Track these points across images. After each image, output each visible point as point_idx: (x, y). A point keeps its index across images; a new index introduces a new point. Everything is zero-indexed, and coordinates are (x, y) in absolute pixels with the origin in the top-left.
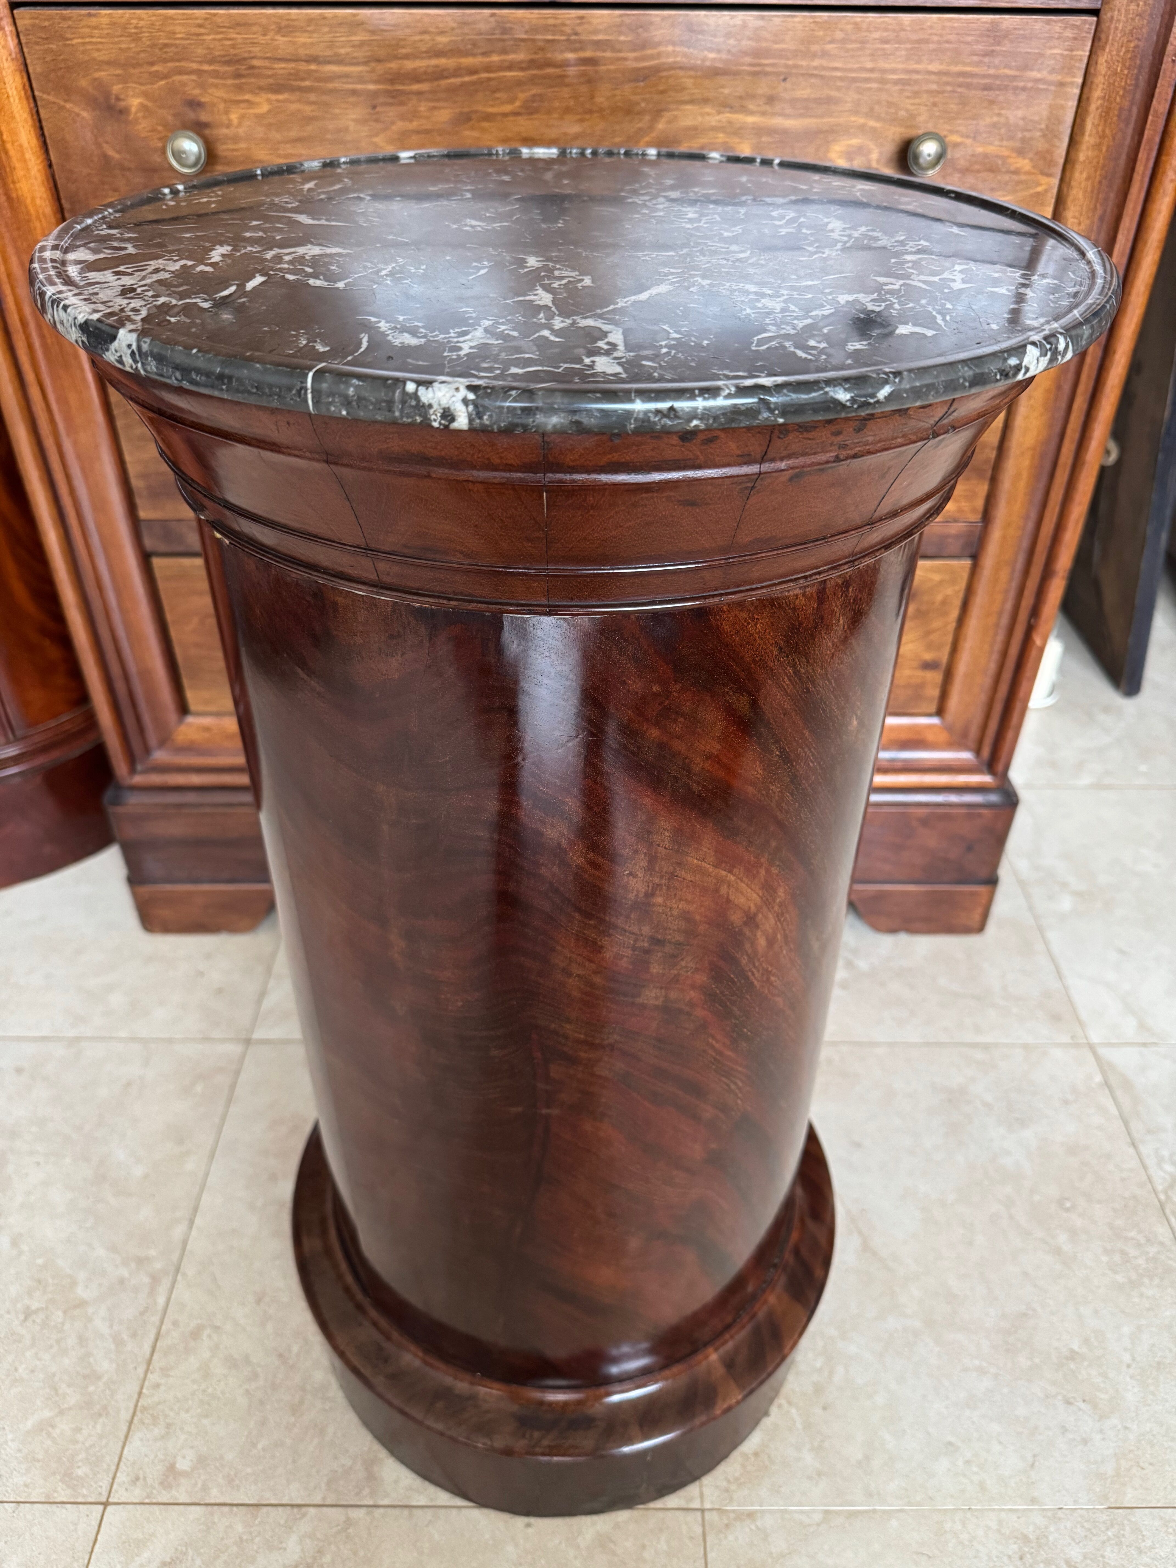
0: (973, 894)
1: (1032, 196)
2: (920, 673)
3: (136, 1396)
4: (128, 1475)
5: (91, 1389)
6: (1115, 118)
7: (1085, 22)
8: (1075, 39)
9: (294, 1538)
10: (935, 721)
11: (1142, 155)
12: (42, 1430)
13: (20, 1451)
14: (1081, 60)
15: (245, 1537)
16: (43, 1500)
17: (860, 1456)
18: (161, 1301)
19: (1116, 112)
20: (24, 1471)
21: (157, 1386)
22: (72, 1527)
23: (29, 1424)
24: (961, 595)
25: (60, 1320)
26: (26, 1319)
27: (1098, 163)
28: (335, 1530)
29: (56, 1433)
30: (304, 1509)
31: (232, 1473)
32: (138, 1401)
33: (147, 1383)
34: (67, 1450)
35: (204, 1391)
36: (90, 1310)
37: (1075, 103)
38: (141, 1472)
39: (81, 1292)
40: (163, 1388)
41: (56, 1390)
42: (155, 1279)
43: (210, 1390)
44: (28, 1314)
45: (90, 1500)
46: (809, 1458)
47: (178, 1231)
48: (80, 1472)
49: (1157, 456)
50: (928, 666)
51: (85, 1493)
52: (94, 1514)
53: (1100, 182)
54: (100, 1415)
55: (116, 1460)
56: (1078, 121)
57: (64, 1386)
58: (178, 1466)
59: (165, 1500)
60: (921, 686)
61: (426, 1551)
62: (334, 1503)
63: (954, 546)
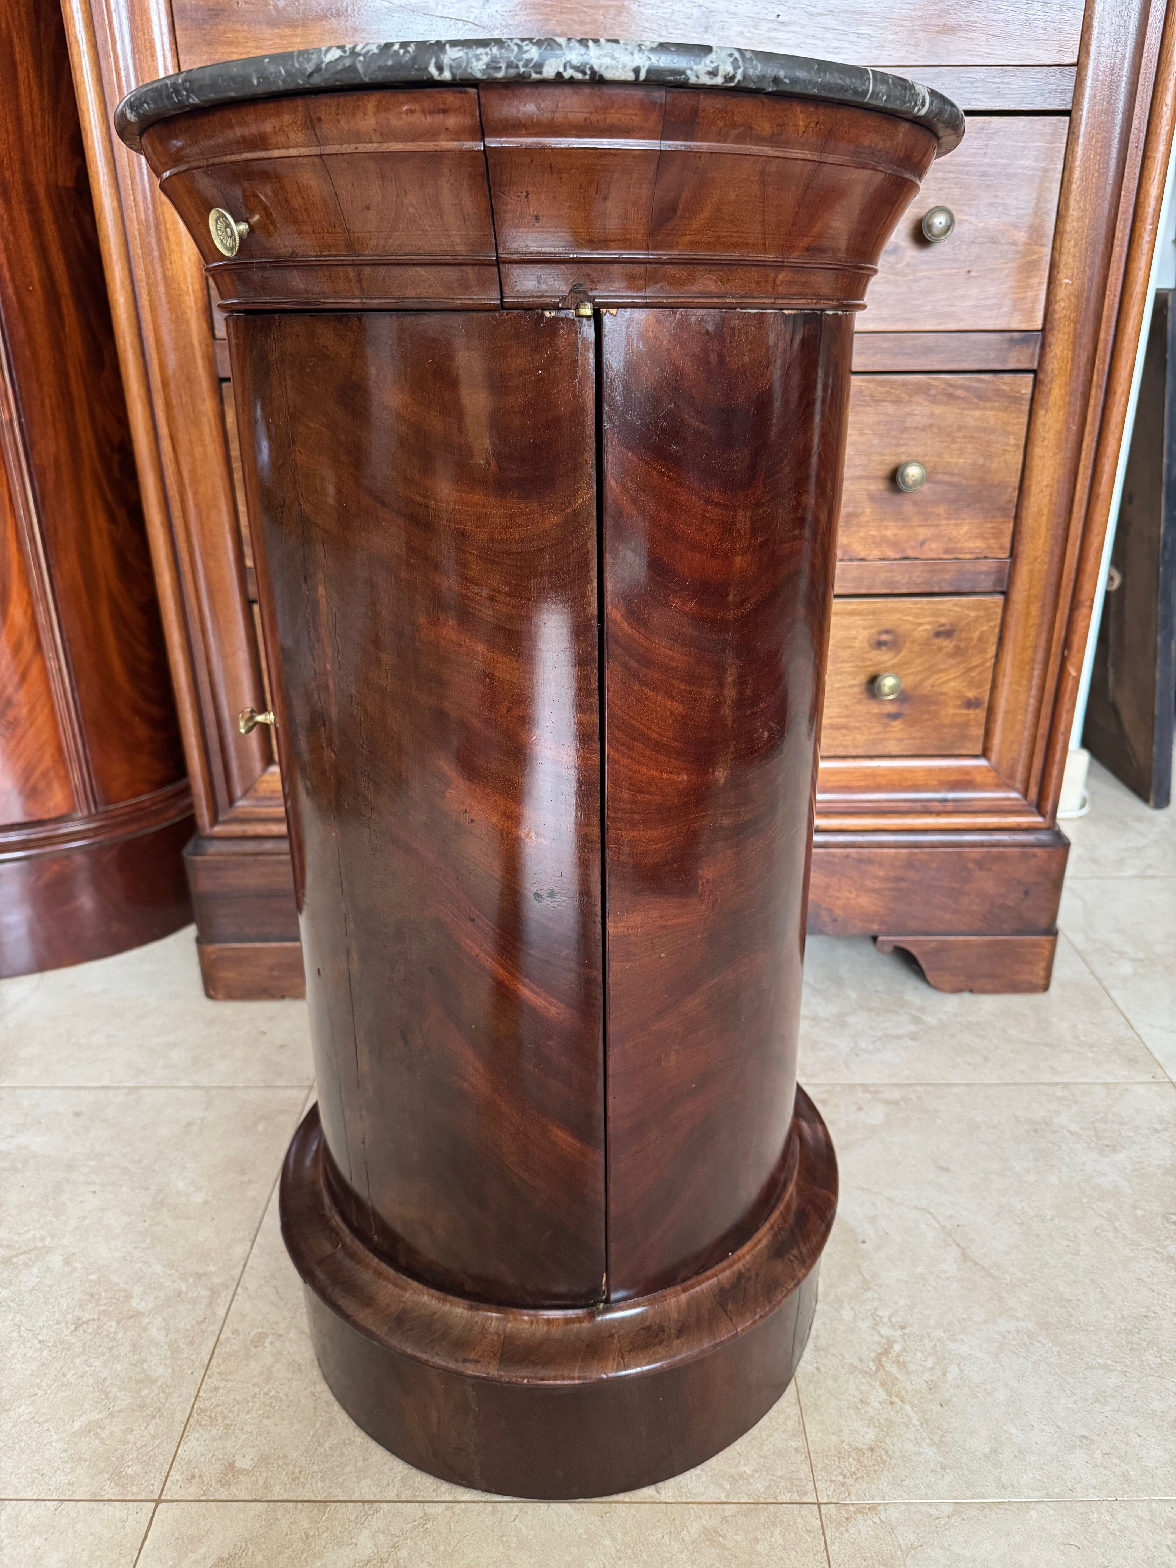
0: (1034, 945)
1: (1029, 262)
2: (965, 711)
3: (193, 1399)
4: (183, 1473)
5: (145, 1392)
6: (1093, 196)
7: (1060, 121)
8: (1053, 134)
9: (366, 1533)
10: (983, 762)
11: (1120, 225)
12: (90, 1431)
13: (65, 1451)
14: (1059, 152)
15: (311, 1533)
16: (88, 1498)
17: (987, 1451)
18: (221, 1312)
19: (1094, 191)
20: (68, 1470)
21: (216, 1389)
22: (120, 1525)
23: (76, 1426)
24: (997, 630)
25: (112, 1330)
26: (76, 1329)
27: (1083, 232)
28: (410, 1525)
29: (105, 1434)
30: (376, 1505)
31: (297, 1471)
32: (194, 1404)
33: (203, 1386)
34: (116, 1450)
35: (266, 1394)
36: (145, 1321)
37: (1057, 186)
38: (196, 1470)
39: (135, 1304)
40: (221, 1391)
41: (107, 1395)
42: (215, 1293)
43: (272, 1394)
44: (78, 1324)
45: (140, 1498)
46: (930, 1452)
47: (239, 1251)
48: (130, 1471)
49: (1158, 570)
50: (970, 704)
51: (134, 1491)
52: (144, 1511)
53: (1086, 249)
54: (153, 1417)
55: (171, 1460)
56: (1063, 199)
57: (115, 1389)
58: (237, 1464)
59: (223, 1497)
60: (966, 725)
61: (512, 1545)
62: (409, 1499)
63: (987, 584)
